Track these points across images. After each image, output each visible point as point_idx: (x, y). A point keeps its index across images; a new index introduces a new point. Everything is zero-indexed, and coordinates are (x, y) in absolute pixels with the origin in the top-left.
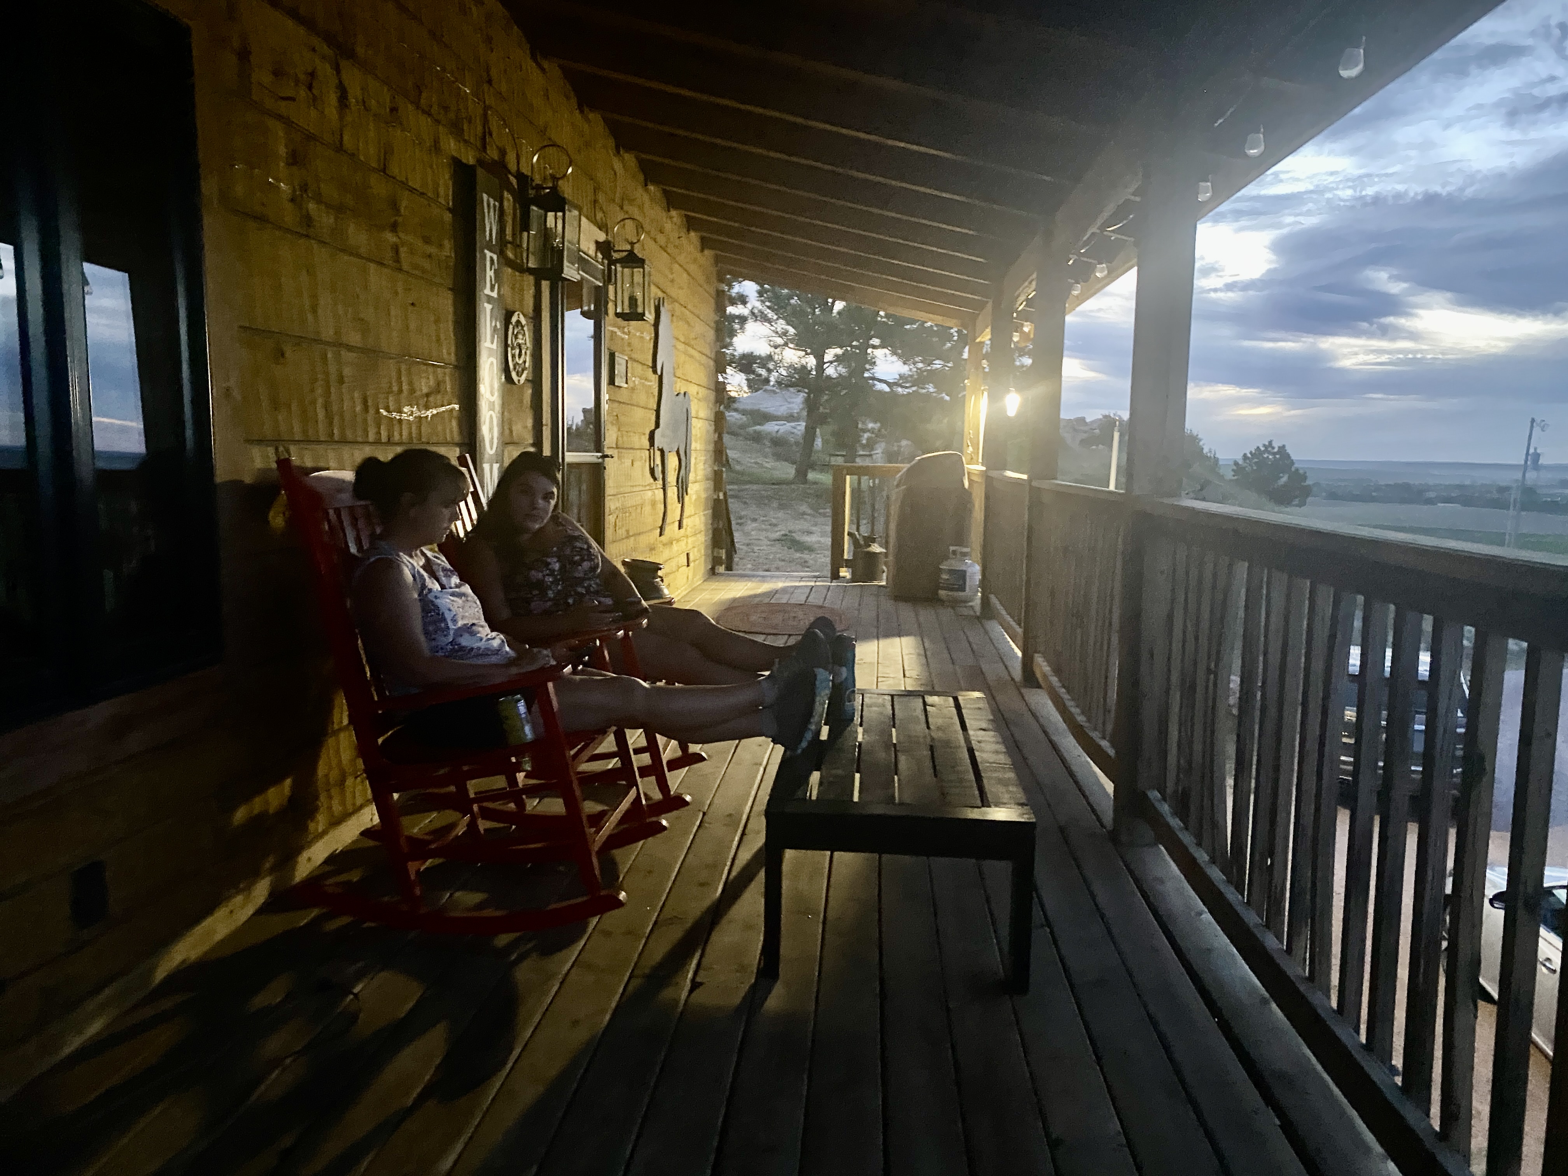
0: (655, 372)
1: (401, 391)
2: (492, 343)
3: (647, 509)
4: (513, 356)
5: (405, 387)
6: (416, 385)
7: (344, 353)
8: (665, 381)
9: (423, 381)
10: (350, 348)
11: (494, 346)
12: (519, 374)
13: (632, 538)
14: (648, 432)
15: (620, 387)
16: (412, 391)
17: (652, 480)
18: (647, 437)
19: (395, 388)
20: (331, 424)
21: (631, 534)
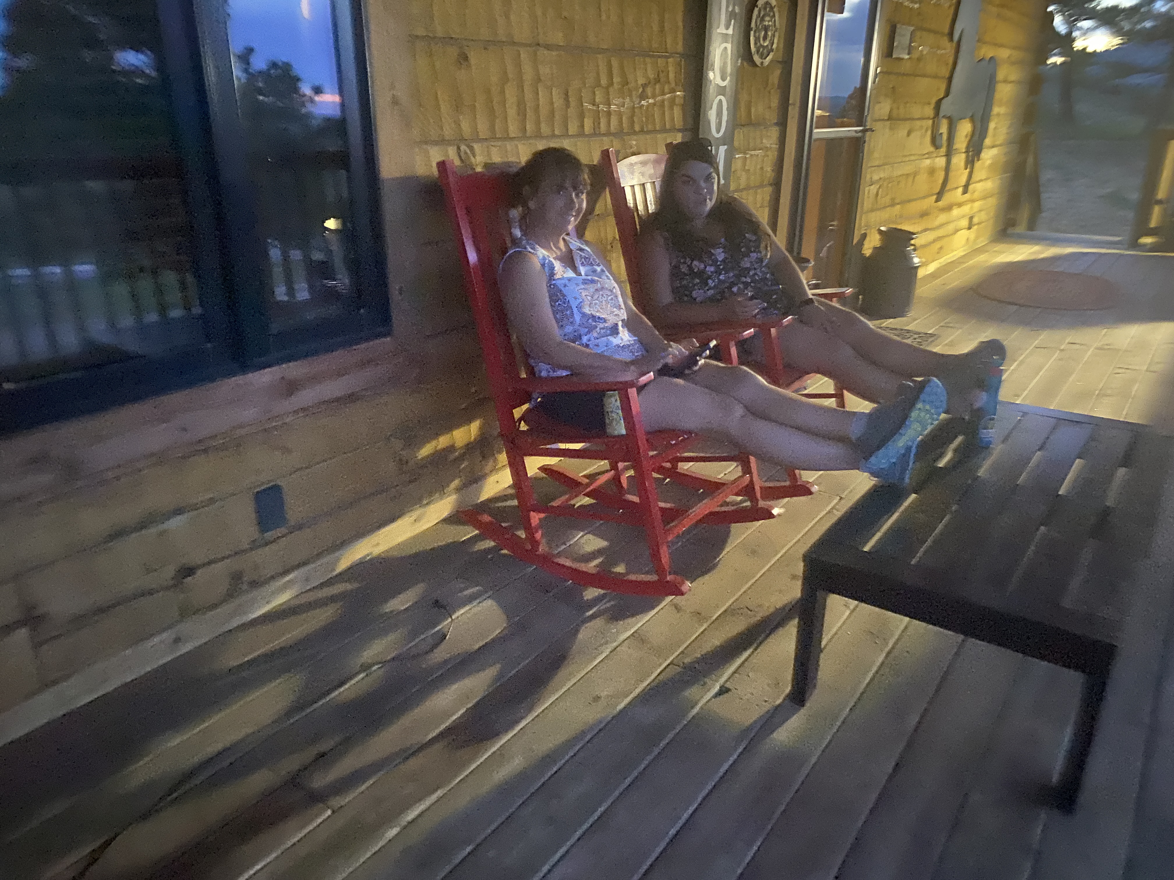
0: (951, 39)
1: (611, 84)
2: (727, 28)
3: (923, 177)
4: (757, 39)
5: (616, 80)
6: (631, 77)
7: (542, 53)
8: (964, 47)
9: (639, 73)
10: (548, 47)
11: (730, 31)
12: (763, 57)
13: (898, 206)
14: (934, 101)
15: (900, 59)
16: (625, 82)
17: (932, 149)
18: (932, 106)
19: (604, 82)
20: (524, 121)
21: (897, 201)
